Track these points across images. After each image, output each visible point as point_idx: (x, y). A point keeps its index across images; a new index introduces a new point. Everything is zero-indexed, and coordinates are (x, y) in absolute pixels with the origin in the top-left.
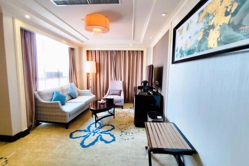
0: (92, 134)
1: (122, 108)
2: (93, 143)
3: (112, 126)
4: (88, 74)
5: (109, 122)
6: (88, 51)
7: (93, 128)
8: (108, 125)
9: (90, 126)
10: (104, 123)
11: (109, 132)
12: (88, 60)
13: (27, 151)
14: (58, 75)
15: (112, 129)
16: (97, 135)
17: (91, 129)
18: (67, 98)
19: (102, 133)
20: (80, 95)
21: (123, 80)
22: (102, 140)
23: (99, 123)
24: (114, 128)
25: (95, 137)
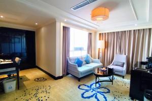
0: (92, 90)
1: (123, 78)
2: (89, 97)
3: (108, 89)
4: (99, 49)
5: (107, 86)
6: (100, 34)
7: (94, 86)
8: (105, 88)
9: (92, 84)
10: (103, 86)
11: (104, 94)
12: (100, 40)
13: (58, 86)
14: (81, 49)
15: (108, 92)
16: (94, 92)
17: (92, 87)
18: (84, 63)
19: (98, 92)
20: (92, 62)
21: (127, 54)
22: (96, 97)
23: (99, 84)
24: (109, 92)
25: (92, 94)
